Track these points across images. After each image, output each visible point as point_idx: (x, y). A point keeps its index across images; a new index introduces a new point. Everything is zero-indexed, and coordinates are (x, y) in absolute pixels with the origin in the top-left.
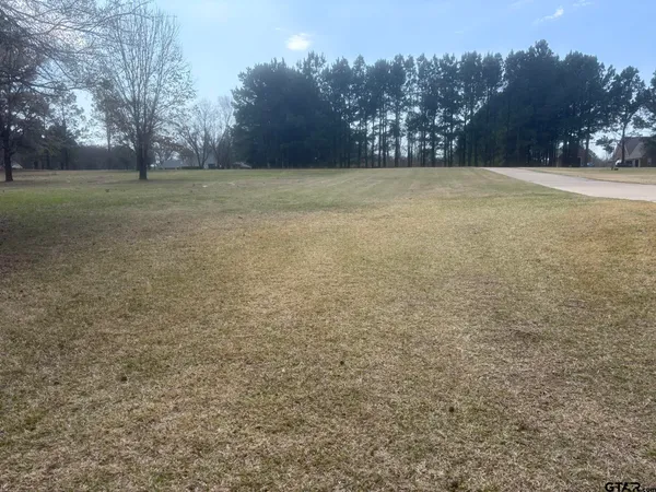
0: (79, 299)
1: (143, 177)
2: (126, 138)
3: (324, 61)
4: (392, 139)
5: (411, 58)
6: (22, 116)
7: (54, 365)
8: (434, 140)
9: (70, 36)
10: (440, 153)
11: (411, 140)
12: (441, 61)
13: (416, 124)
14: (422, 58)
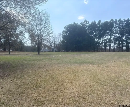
0: (24, 84)
1: (39, 54)
2: (35, 44)
3: (88, 22)
4: (108, 44)
5: (116, 20)
6: (13, 39)
7: (18, 99)
8: (123, 44)
9: (25, 20)
10: (124, 48)
11: (115, 44)
12: (126, 20)
13: (116, 39)
14: (120, 20)
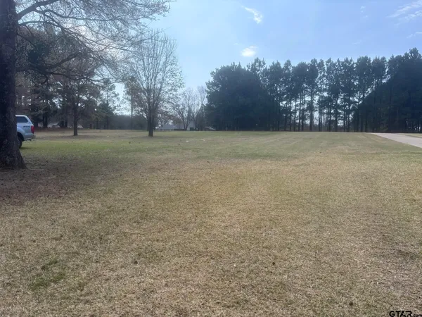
0: (111, 210)
1: (151, 135)
2: (142, 111)
3: (264, 64)
4: (308, 113)
5: (322, 61)
6: (85, 98)
7: (96, 250)
8: (337, 114)
9: (115, 53)
10: (341, 123)
11: (321, 113)
12: (343, 63)
13: (324, 103)
14: (329, 61)
